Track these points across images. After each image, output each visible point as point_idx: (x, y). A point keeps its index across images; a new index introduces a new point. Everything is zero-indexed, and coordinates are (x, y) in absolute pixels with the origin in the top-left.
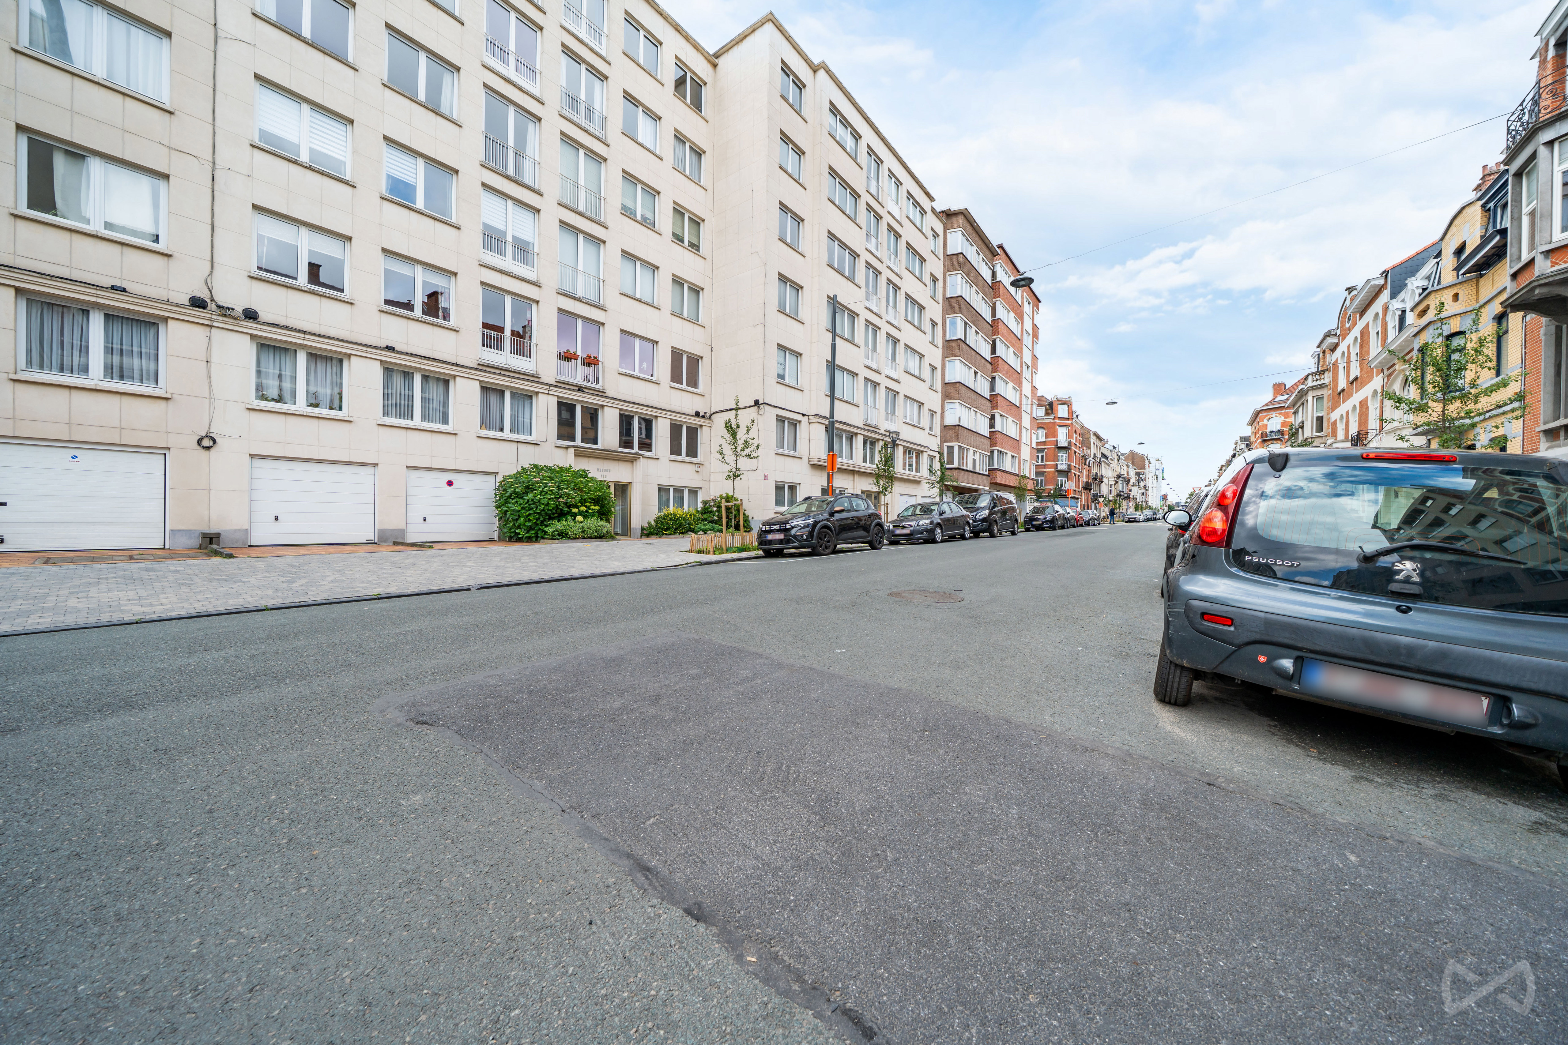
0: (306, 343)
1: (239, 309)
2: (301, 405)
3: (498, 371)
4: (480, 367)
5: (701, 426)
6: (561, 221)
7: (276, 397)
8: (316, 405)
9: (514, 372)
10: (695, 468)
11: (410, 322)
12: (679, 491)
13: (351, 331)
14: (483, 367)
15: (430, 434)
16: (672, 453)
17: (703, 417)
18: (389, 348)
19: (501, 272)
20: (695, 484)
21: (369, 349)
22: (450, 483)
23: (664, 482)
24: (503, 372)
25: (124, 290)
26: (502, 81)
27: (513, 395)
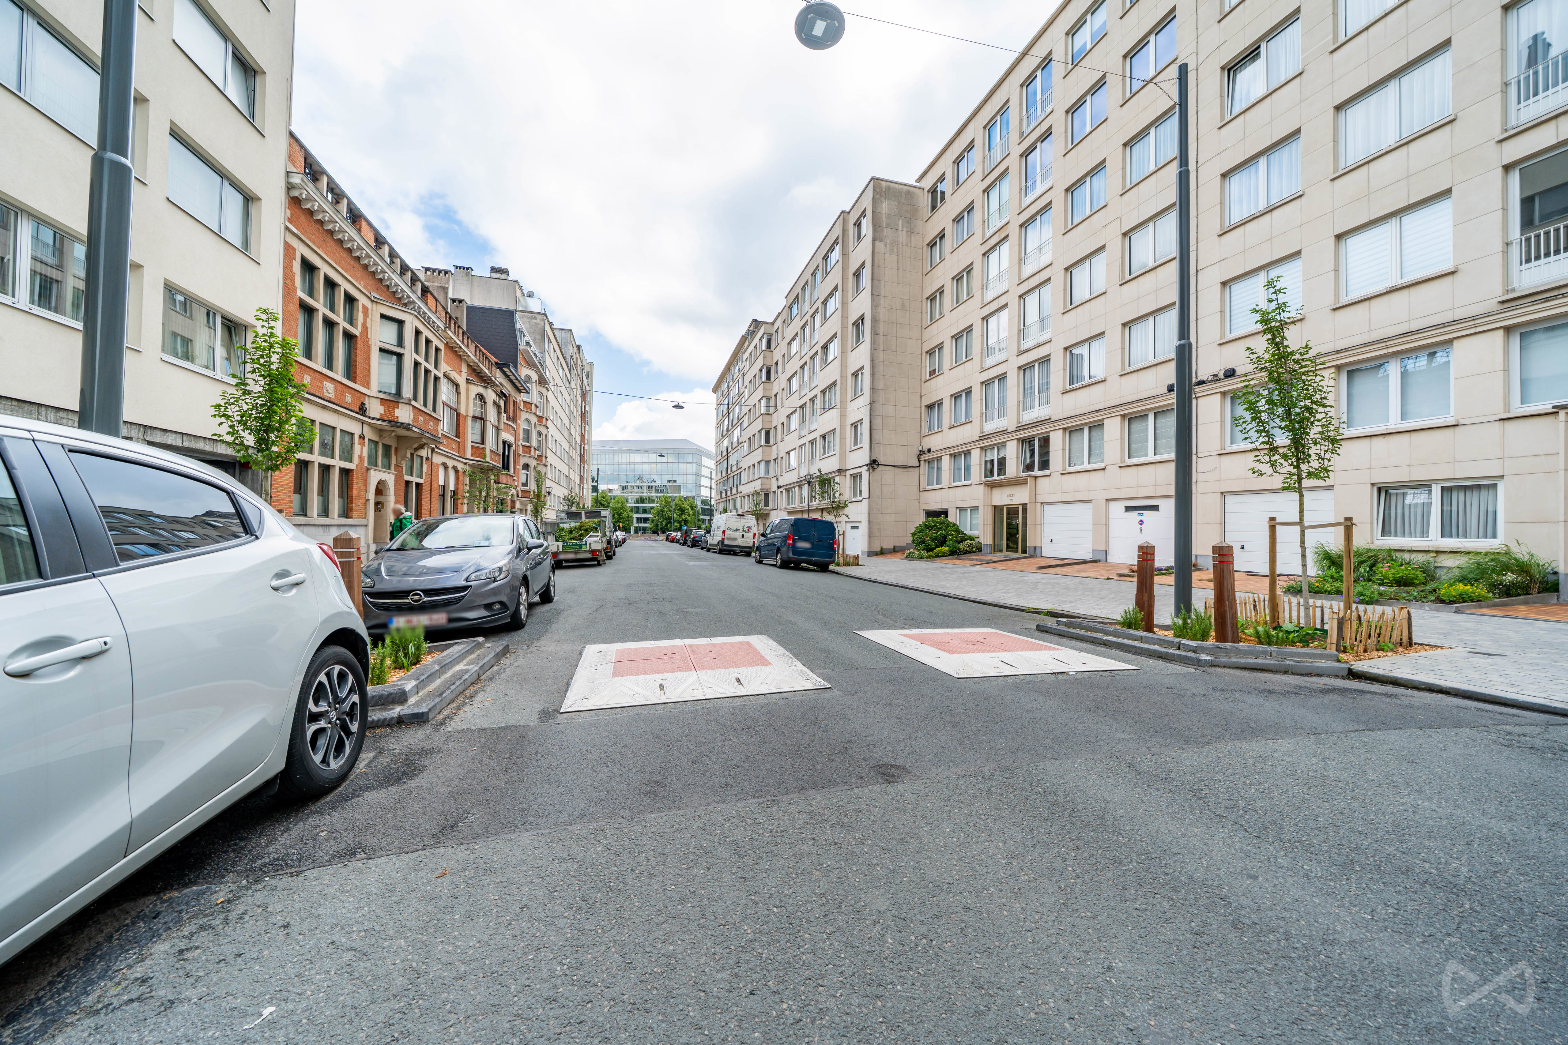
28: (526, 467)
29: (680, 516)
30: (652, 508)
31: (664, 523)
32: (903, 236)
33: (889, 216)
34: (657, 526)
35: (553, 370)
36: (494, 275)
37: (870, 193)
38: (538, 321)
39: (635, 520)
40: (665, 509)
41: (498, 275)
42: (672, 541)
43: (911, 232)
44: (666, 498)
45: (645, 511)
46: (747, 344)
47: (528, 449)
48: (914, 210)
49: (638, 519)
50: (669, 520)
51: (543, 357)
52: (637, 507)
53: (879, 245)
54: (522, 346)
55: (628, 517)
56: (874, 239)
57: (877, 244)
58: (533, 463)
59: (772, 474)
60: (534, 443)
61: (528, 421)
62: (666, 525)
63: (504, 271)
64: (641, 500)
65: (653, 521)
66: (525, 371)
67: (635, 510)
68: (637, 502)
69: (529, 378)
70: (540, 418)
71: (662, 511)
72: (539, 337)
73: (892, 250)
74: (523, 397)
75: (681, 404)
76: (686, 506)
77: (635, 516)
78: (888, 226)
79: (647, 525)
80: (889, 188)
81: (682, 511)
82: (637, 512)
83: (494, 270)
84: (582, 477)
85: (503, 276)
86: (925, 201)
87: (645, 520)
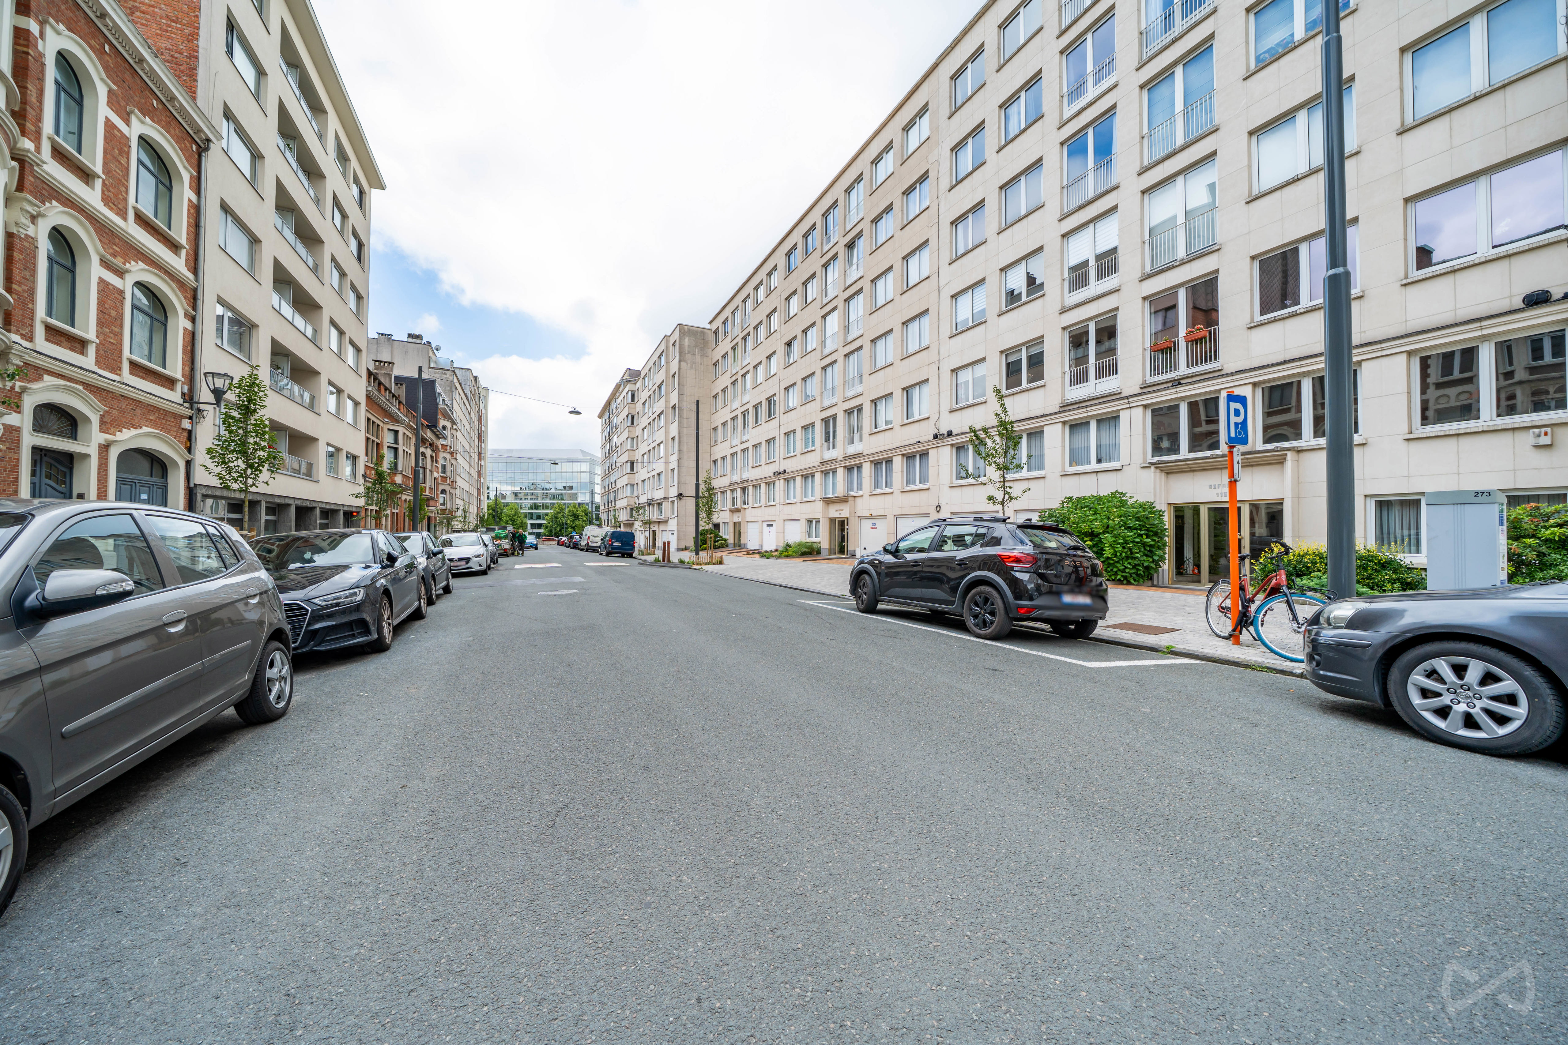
1: (946, 433)
4: (1064, 409)
6: (1144, 192)
10: (1528, 438)
16: (1431, 420)
25: (919, 442)
27: (1098, 423)
28: (443, 491)
29: (573, 521)
30: (547, 514)
31: (558, 529)
32: (698, 358)
33: (689, 347)
34: (551, 531)
35: (459, 413)
36: (411, 340)
37: (677, 332)
38: (448, 376)
39: (529, 526)
40: (559, 515)
41: (414, 340)
42: (562, 545)
43: (704, 355)
44: (559, 505)
45: (539, 517)
46: (621, 389)
47: (445, 479)
48: (706, 343)
49: (532, 525)
50: (562, 526)
51: (452, 404)
52: (531, 514)
53: (683, 364)
54: (441, 405)
55: (522, 523)
56: (680, 361)
57: (682, 363)
58: (448, 488)
59: (635, 494)
60: (449, 474)
61: (445, 458)
62: (560, 531)
63: (419, 337)
64: (535, 506)
65: (547, 527)
66: (442, 422)
67: (529, 516)
68: (531, 508)
69: (444, 428)
70: (452, 453)
71: (556, 518)
72: (448, 388)
73: (691, 367)
74: (442, 442)
75: (578, 409)
76: (580, 512)
77: (529, 522)
78: (689, 352)
79: (541, 531)
80: (689, 330)
81: (576, 517)
82: (531, 518)
83: (410, 336)
84: (479, 490)
85: (418, 341)
86: (711, 337)
87: (540, 526)
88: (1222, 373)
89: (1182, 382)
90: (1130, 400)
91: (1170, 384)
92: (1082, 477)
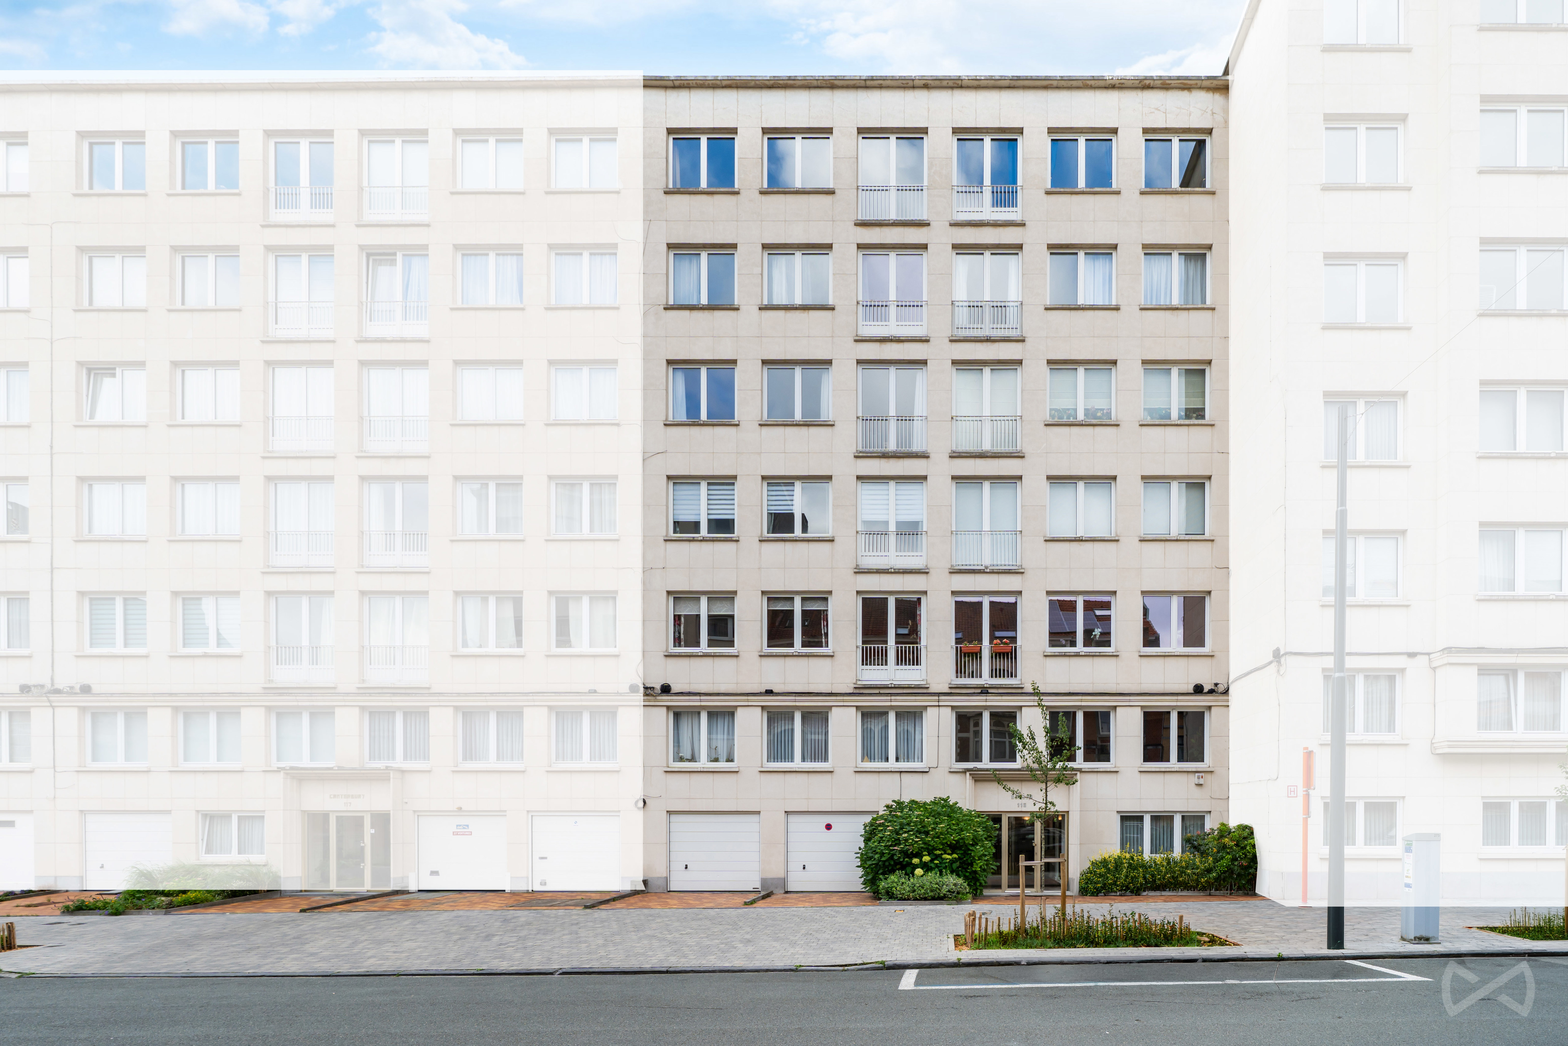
0: (703, 704)
1: (658, 687)
2: (703, 763)
3: (877, 691)
4: (858, 691)
5: (1210, 708)
6: (954, 478)
7: (689, 757)
8: (716, 760)
9: (895, 688)
10: (1194, 779)
11: (787, 659)
12: (1162, 820)
13: (737, 684)
14: (861, 690)
15: (806, 775)
16: (1148, 758)
17: (1211, 692)
18: (769, 692)
19: (879, 572)
20: (1194, 806)
21: (750, 698)
22: (829, 827)
23: (1131, 806)
24: (882, 691)
25: (595, 692)
26: (877, 345)
27: (898, 715)
88: (1023, 691)
89: (990, 691)
90: (941, 698)
91: (979, 691)
92: (882, 776)
